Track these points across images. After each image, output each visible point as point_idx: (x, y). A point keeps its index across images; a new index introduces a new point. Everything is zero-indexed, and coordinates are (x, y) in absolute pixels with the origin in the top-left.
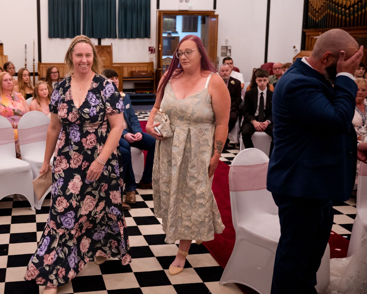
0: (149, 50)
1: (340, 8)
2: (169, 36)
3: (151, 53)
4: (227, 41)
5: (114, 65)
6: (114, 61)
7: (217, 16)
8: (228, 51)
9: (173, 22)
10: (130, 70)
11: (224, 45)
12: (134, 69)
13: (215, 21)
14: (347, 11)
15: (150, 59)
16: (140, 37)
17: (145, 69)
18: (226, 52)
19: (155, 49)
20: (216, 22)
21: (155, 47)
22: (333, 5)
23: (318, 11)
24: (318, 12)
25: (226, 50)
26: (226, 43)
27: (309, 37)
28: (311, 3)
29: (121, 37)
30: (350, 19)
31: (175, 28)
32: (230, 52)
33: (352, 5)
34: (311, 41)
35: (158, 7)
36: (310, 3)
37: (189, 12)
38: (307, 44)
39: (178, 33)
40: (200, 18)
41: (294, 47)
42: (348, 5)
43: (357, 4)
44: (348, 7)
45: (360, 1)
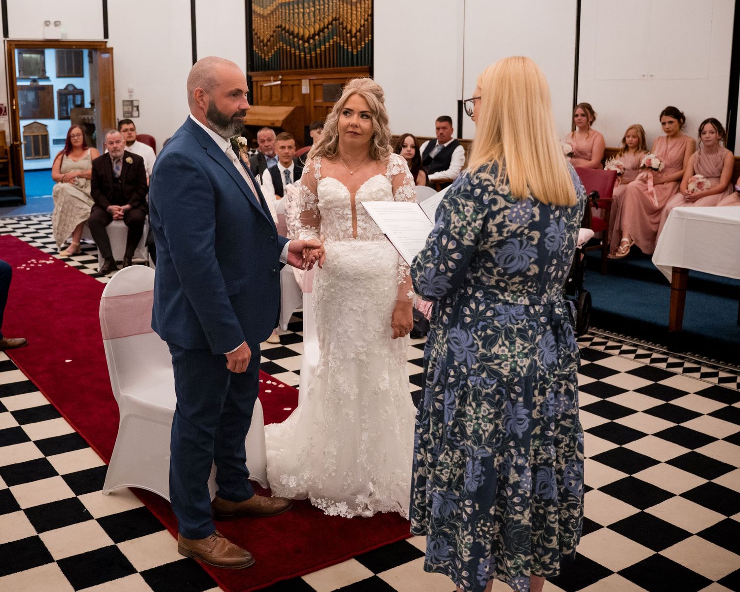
1: (296, 40)
2: (35, 84)
4: (131, 92)
7: (110, 51)
8: (135, 109)
9: (39, 61)
11: (128, 98)
13: (108, 58)
14: (306, 45)
18: (130, 110)
19: (5, 108)
20: (111, 59)
21: (5, 104)
22: (287, 34)
23: (267, 43)
24: (266, 45)
25: (130, 107)
26: (131, 96)
27: (257, 84)
28: (256, 31)
30: (311, 57)
31: (44, 71)
32: (138, 110)
33: (311, 36)
34: (261, 90)
36: (254, 30)
37: (62, 43)
38: (255, 96)
39: (51, 79)
40: (86, 53)
42: (307, 36)
43: (318, 34)
44: (306, 39)
45: (322, 30)
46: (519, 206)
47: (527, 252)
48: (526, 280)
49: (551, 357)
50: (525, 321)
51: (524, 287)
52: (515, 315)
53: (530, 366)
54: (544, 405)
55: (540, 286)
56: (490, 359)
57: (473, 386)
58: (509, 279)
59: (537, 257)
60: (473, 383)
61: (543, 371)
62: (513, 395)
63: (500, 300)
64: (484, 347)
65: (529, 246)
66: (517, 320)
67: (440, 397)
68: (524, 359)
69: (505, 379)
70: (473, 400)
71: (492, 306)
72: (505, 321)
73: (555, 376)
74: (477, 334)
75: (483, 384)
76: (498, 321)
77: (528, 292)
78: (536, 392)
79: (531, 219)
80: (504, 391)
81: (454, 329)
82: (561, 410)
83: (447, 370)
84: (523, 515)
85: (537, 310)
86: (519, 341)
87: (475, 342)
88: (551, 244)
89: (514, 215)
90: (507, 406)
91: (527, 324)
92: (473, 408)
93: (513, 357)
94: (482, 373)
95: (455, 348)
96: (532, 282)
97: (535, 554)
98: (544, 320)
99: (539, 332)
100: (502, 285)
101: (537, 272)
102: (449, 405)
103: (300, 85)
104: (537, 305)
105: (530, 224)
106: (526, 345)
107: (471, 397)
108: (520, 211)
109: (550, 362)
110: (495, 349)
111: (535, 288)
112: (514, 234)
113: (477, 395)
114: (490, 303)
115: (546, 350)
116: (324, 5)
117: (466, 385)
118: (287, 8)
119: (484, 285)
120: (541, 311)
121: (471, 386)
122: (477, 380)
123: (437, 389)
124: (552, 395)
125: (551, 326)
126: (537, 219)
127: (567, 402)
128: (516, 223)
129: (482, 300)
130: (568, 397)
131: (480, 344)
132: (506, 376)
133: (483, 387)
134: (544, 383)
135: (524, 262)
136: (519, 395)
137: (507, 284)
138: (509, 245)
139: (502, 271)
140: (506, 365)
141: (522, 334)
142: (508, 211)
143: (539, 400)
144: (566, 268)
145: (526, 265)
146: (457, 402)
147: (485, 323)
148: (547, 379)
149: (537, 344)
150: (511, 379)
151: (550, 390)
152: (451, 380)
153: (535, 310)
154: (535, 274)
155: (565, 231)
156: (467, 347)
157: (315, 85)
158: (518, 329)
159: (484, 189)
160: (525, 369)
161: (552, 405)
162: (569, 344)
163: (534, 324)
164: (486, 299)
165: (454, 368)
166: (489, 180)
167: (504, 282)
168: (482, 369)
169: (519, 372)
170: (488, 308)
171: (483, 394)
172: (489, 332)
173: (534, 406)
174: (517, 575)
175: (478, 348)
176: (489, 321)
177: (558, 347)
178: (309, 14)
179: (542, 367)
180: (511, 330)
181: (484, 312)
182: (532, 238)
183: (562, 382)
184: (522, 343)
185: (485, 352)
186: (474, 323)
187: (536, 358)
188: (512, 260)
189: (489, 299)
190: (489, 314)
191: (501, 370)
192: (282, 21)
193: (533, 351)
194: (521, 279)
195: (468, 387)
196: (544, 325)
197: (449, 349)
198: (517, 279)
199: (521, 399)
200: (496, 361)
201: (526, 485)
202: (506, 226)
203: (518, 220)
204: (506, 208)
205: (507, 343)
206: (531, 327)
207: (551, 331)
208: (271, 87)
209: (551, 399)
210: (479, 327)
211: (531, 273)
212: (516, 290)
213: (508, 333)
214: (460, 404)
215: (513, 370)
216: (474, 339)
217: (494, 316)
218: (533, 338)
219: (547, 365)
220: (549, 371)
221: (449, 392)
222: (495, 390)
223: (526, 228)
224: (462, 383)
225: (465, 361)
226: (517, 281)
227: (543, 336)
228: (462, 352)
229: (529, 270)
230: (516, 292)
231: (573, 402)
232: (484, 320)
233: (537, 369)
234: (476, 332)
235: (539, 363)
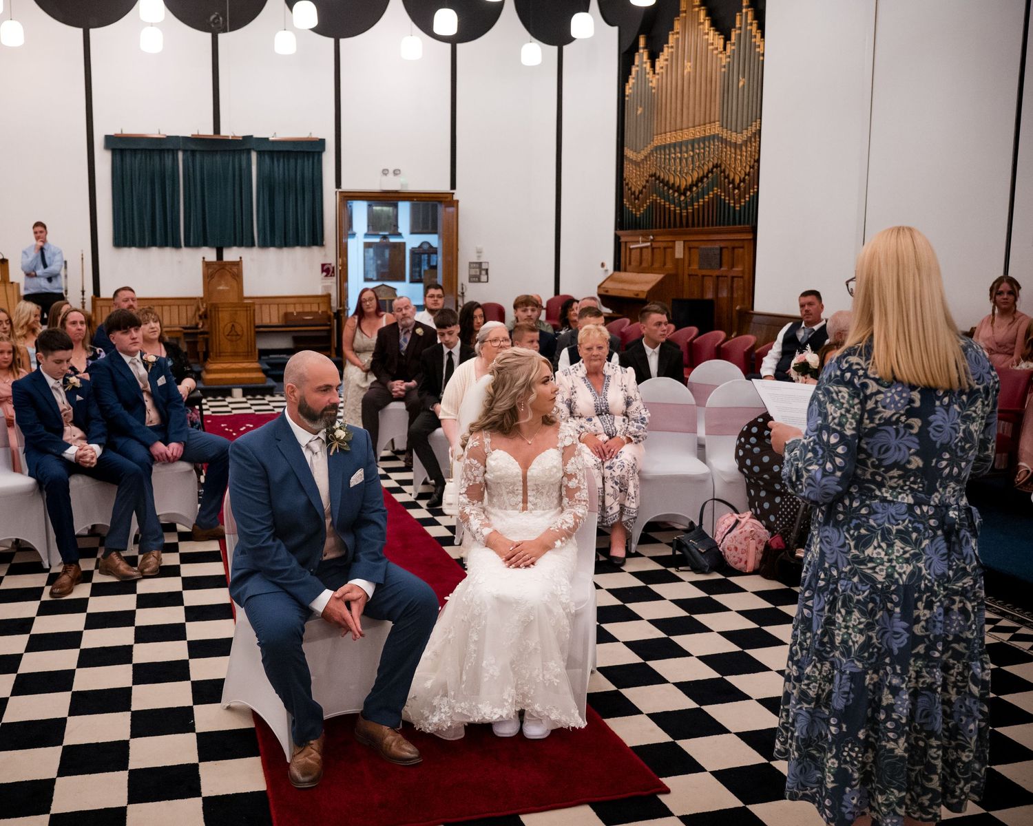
0: (323, 271)
1: (671, 191)
3: (326, 276)
4: (479, 252)
5: (246, 301)
6: (247, 293)
7: (455, 204)
8: (483, 272)
9: (391, 214)
10: (282, 312)
11: (475, 259)
12: (291, 309)
13: (453, 212)
14: (683, 198)
15: (326, 287)
16: (303, 245)
17: (315, 308)
18: (478, 273)
19: (333, 268)
20: (455, 215)
21: (334, 264)
22: (661, 185)
23: (638, 195)
24: (638, 198)
25: (478, 270)
26: (479, 257)
27: (626, 246)
28: (627, 181)
29: (264, 244)
30: (687, 212)
31: (396, 226)
32: (487, 273)
33: (688, 187)
34: (630, 252)
35: (338, 183)
36: (625, 180)
37: (401, 195)
38: (621, 260)
39: (403, 235)
41: (603, 265)
42: (683, 187)
43: (696, 185)
44: (682, 191)
45: (700, 180)
46: (893, 391)
47: (905, 442)
48: (906, 474)
49: (940, 567)
50: (907, 521)
51: (905, 482)
52: (894, 514)
53: (912, 574)
54: (931, 620)
55: (926, 483)
56: (863, 562)
57: (843, 591)
58: (886, 472)
59: (918, 448)
60: (843, 588)
61: (930, 581)
62: (889, 605)
63: (876, 497)
64: (856, 547)
65: (907, 434)
66: (897, 520)
67: (810, 603)
68: (904, 565)
69: (880, 586)
70: (842, 607)
71: (868, 502)
72: (882, 521)
73: (945, 589)
74: (849, 534)
75: (854, 589)
76: (875, 520)
77: (912, 489)
78: (920, 605)
79: (909, 404)
80: (878, 599)
81: (827, 527)
82: (953, 630)
83: (818, 572)
84: (897, 744)
85: (925, 510)
86: (898, 544)
87: (847, 542)
88: (937, 434)
89: (888, 400)
90: (882, 616)
91: (910, 525)
92: (842, 616)
93: (890, 561)
94: (854, 577)
95: (826, 549)
96: (916, 477)
97: (913, 793)
98: (934, 523)
99: (927, 535)
100: (879, 478)
101: (921, 466)
102: (819, 611)
103: (673, 248)
104: (925, 505)
105: (907, 410)
106: (908, 549)
107: (840, 603)
108: (895, 396)
109: (939, 572)
110: (869, 551)
111: (921, 485)
112: (888, 422)
113: (847, 601)
114: (865, 500)
115: (935, 558)
116: (704, 148)
117: (836, 589)
118: (663, 152)
119: (860, 479)
120: (931, 513)
121: (840, 590)
122: (847, 584)
123: (807, 594)
124: (941, 610)
125: (943, 531)
126: (917, 404)
127: (961, 622)
128: (890, 409)
129: (857, 496)
130: (963, 616)
131: (852, 544)
132: (880, 583)
133: (855, 593)
134: (932, 595)
135: (902, 452)
136: (896, 605)
137: (884, 478)
138: (884, 434)
139: (877, 463)
140: (881, 570)
141: (903, 536)
142: (882, 396)
143: (925, 615)
144: (963, 464)
145: (904, 457)
146: (827, 608)
147: (859, 521)
148: (936, 591)
149: (923, 549)
150: (887, 586)
151: (938, 604)
152: (822, 583)
153: (922, 510)
154: (918, 468)
155: (959, 421)
156: (839, 547)
157: (690, 248)
158: (898, 531)
159: (854, 373)
160: (904, 577)
161: (940, 622)
162: (965, 555)
163: (921, 527)
164: (861, 495)
165: (825, 570)
166: (858, 364)
167: (880, 475)
168: (854, 573)
169: (897, 579)
170: (863, 505)
171: (855, 601)
172: (863, 531)
173: (917, 620)
174: (889, 813)
175: (850, 549)
176: (864, 519)
177: (949, 556)
178: (686, 159)
179: (929, 577)
180: (889, 532)
181: (859, 508)
182: (911, 427)
183: (955, 598)
184: (903, 546)
185: (858, 553)
186: (847, 521)
187: (921, 565)
188: (887, 450)
189: (864, 495)
190: (864, 511)
191: (875, 575)
192: (656, 169)
193: (917, 557)
194: (900, 472)
195: (838, 592)
196: (934, 529)
197: (821, 549)
198: (895, 473)
199: (898, 610)
200: (870, 565)
201: (901, 709)
202: (879, 412)
203: (893, 406)
204: (879, 392)
205: (884, 545)
206: (916, 530)
207: (943, 537)
208: (641, 248)
209: (940, 614)
210: (852, 525)
211: (912, 466)
212: (895, 485)
213: (886, 535)
214: (829, 611)
215: (889, 576)
216: (846, 538)
217: (869, 514)
218: (917, 543)
219: (936, 575)
220: (939, 582)
221: (819, 596)
222: (867, 597)
223: (902, 415)
224: (832, 586)
225: (836, 562)
226: (896, 475)
227: (932, 542)
228: (833, 553)
229: (909, 462)
230: (896, 488)
231: (969, 623)
232: (858, 518)
233: (921, 577)
234: (848, 531)
235: (924, 572)
